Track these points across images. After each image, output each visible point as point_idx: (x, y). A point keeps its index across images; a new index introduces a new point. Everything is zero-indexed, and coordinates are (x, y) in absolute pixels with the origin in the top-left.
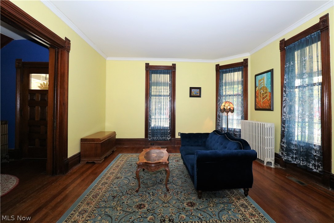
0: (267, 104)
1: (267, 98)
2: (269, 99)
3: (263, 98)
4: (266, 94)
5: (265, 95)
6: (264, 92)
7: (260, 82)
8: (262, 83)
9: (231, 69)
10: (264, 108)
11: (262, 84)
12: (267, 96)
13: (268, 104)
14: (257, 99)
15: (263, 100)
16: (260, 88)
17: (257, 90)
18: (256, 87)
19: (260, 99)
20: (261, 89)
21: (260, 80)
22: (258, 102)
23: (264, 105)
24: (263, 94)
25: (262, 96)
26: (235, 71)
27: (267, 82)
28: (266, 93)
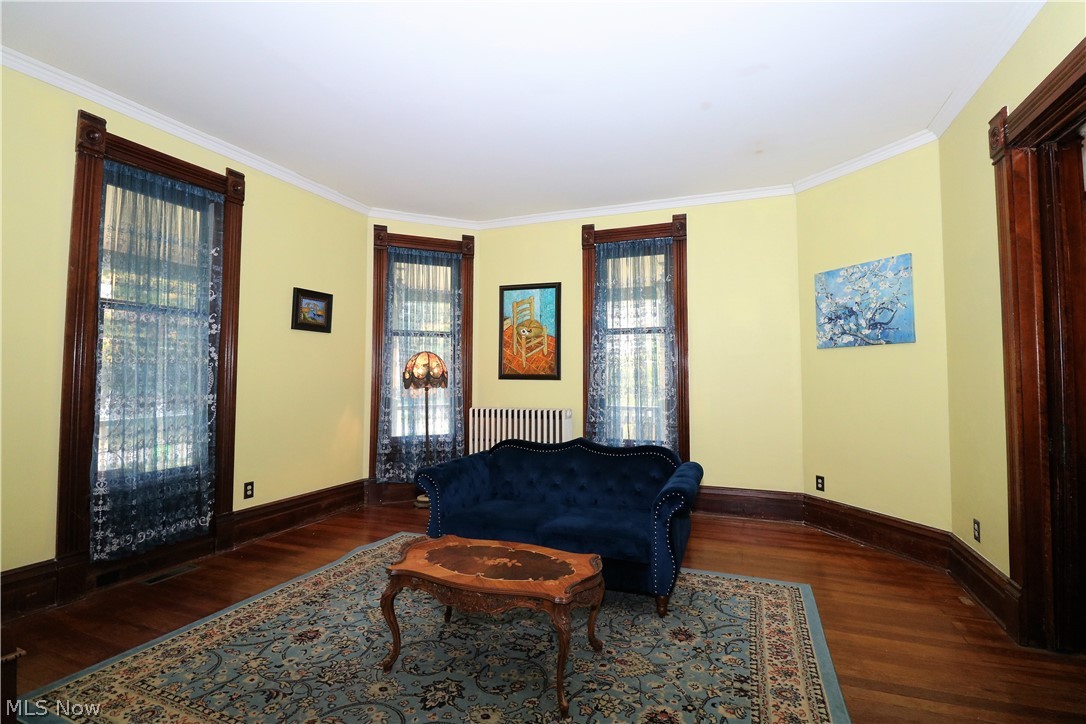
0: (543, 364)
1: (542, 350)
2: (549, 353)
3: (530, 349)
4: (539, 340)
5: (534, 342)
6: (532, 334)
7: (520, 308)
8: (524, 310)
9: (424, 254)
10: (532, 372)
11: (524, 313)
12: (541, 344)
13: (546, 362)
14: (507, 351)
15: (527, 353)
16: (520, 321)
17: (505, 327)
18: (502, 319)
19: (518, 351)
20: (521, 325)
21: (517, 303)
22: (510, 358)
23: (533, 366)
24: (527, 338)
25: (523, 342)
26: (437, 262)
27: (541, 311)
28: (538, 337)
